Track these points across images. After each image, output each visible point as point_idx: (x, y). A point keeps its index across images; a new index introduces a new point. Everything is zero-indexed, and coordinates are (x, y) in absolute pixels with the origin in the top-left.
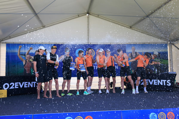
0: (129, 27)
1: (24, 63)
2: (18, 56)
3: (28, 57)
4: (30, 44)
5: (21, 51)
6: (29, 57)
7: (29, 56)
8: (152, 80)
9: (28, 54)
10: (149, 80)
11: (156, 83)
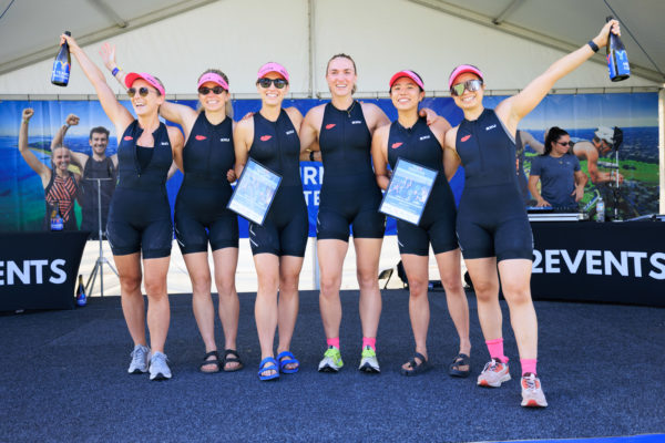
0: (489, 22)
1: (45, 183)
2: (18, 152)
3: (60, 157)
4: (66, 102)
5: (32, 132)
6: (64, 154)
7: (63, 150)
8: (580, 254)
9: (60, 143)
10: (565, 253)
11: (595, 267)
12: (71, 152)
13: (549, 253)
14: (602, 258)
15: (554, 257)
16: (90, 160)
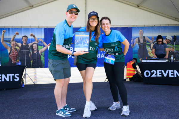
0: (136, 6)
1: (9, 52)
3: (13, 44)
4: (15, 28)
5: (5, 37)
6: (14, 43)
7: (14, 42)
8: (167, 71)
9: (13, 40)
10: (163, 71)
11: (172, 75)
12: (16, 42)
13: (158, 71)
14: (173, 72)
15: (160, 72)
16: (22, 45)
